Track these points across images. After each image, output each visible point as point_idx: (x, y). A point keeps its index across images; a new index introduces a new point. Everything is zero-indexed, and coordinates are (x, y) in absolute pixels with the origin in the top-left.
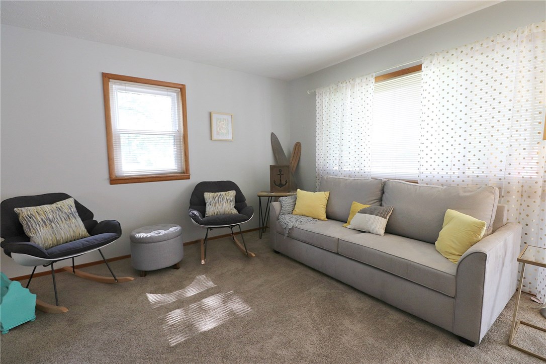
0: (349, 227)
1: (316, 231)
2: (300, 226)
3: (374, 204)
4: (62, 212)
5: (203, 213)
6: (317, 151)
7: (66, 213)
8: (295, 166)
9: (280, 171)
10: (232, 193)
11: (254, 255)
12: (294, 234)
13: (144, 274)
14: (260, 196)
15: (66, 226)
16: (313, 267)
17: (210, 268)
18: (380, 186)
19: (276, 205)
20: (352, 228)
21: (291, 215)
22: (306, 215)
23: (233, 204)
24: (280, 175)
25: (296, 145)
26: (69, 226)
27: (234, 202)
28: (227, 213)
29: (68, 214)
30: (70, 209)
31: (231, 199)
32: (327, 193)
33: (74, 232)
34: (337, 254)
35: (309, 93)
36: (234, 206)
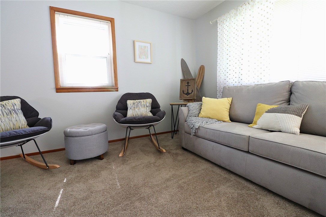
0: (255, 126)
1: (222, 129)
2: (206, 126)
3: (282, 105)
4: (5, 108)
5: (125, 115)
6: (218, 69)
7: (8, 109)
8: (200, 84)
9: (188, 83)
10: (149, 101)
11: (164, 151)
12: (200, 133)
13: (74, 162)
14: (172, 105)
15: (7, 120)
16: (219, 164)
17: (128, 160)
18: (287, 87)
19: (184, 109)
20: (260, 127)
21: (197, 117)
22: (211, 117)
23: (149, 109)
24: (188, 86)
25: (200, 68)
26: (9, 120)
27: (150, 108)
28: (144, 115)
29: (10, 110)
30: (14, 106)
31: (148, 105)
32: (230, 99)
33: (14, 125)
34: (248, 152)
35: (211, 23)
36: (150, 110)
